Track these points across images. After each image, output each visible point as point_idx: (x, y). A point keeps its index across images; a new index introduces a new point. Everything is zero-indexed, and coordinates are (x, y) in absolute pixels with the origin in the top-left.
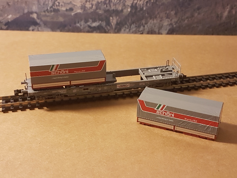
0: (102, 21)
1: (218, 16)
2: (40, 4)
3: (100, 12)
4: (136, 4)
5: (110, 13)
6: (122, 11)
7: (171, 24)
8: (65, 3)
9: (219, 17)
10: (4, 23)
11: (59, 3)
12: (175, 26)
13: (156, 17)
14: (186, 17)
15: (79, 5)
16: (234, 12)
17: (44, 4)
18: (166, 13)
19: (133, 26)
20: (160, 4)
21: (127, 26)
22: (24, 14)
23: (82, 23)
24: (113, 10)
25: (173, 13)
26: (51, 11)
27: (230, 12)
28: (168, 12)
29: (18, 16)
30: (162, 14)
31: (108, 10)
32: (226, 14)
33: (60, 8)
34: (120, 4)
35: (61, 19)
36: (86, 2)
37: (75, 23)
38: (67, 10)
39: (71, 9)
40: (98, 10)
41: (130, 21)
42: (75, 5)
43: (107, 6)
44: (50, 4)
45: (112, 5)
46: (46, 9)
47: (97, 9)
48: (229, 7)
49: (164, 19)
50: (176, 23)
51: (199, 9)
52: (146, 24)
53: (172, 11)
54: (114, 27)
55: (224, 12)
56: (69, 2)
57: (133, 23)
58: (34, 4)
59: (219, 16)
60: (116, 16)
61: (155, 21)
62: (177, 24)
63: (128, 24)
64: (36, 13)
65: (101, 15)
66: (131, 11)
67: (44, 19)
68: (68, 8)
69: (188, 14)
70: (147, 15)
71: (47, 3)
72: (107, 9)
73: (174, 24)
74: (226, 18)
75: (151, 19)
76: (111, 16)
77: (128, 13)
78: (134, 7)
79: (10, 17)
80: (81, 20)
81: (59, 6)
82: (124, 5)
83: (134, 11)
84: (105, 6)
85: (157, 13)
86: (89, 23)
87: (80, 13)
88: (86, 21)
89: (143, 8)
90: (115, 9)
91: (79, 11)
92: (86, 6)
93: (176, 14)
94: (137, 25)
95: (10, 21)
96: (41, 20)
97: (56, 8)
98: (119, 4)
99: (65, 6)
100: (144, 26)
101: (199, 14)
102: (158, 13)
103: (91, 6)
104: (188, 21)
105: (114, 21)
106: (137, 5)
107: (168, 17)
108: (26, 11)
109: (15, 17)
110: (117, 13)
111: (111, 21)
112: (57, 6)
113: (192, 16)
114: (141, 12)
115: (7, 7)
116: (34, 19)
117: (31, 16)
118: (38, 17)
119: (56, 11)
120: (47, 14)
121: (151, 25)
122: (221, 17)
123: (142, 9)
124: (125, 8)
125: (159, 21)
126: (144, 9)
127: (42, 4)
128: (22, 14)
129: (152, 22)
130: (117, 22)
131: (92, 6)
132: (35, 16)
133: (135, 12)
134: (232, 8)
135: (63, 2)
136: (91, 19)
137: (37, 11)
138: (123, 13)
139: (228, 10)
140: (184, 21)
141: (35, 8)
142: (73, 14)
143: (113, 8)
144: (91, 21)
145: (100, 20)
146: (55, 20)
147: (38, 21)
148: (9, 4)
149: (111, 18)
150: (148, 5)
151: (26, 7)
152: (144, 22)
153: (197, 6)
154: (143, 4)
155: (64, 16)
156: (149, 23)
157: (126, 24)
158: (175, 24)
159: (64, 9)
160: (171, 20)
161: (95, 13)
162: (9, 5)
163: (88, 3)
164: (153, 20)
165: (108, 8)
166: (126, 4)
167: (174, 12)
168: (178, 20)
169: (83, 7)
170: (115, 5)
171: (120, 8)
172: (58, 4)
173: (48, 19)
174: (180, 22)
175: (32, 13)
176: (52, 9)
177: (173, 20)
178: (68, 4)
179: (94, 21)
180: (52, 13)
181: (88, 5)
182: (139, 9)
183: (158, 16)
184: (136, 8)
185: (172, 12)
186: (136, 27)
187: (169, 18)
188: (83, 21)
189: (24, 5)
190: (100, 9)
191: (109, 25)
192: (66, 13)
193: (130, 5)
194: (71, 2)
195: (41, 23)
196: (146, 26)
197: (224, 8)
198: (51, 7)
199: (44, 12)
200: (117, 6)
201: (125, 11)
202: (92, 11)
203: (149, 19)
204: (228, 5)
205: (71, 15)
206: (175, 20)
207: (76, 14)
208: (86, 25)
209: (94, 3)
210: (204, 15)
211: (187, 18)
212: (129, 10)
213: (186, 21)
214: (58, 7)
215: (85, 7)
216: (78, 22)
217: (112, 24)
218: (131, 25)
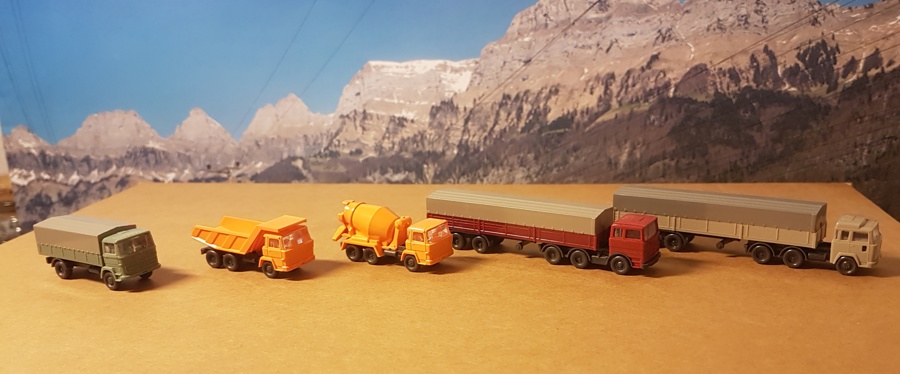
0: (410, 171)
1: (610, 163)
2: (308, 144)
3: (407, 156)
4: (467, 141)
5: (423, 157)
6: (443, 153)
7: (529, 176)
8: (348, 142)
9: (612, 164)
10: (249, 176)
11: (339, 141)
12: (535, 180)
13: (502, 165)
14: (553, 163)
15: (371, 144)
16: (638, 156)
17: (314, 144)
18: (519, 157)
19: (462, 180)
20: (508, 140)
21: (452, 180)
22: (282, 161)
23: (377, 175)
24: (429, 152)
25: (531, 156)
26: (326, 156)
27: (631, 154)
28: (522, 155)
29: (272, 164)
30: (513, 159)
31: (420, 152)
32: (624, 158)
33: (340, 150)
34: (439, 143)
35: (342, 169)
36: (384, 138)
37: (365, 176)
38: (351, 153)
39: (359, 152)
40: (403, 153)
41: (457, 171)
42: (364, 145)
43: (418, 146)
44: (325, 144)
45: (426, 143)
46: (317, 152)
47: (401, 150)
48: (628, 145)
49: (516, 166)
50: (538, 174)
51: (575, 149)
52: (485, 176)
53: (529, 152)
54: (430, 181)
55: (621, 155)
56: (355, 139)
57: (463, 174)
58: (299, 143)
59: (613, 162)
60: (434, 162)
61: (501, 171)
62: (539, 177)
63: (454, 175)
64: (301, 158)
65: (408, 160)
66: (458, 154)
67: (313, 168)
68: (354, 150)
69: (558, 159)
70: (485, 160)
71: (319, 141)
72: (418, 149)
73: (533, 176)
74: (624, 165)
75: (493, 166)
76: (425, 162)
77: (453, 157)
78: (462, 146)
79: (259, 166)
80: (375, 171)
81: (339, 146)
82: (447, 143)
83: (463, 154)
84: (415, 145)
85: (503, 156)
86: (388, 176)
87: (373, 158)
88: (384, 172)
89: (479, 148)
90: (431, 150)
91: (372, 154)
92: (384, 145)
93: (536, 158)
94: (470, 178)
95: (259, 172)
96: (310, 171)
97: (333, 149)
98: (438, 141)
99: (348, 147)
100: (482, 181)
101: (577, 158)
102: (506, 158)
103: (391, 145)
104: (558, 171)
105: (430, 171)
106: (469, 143)
107: (522, 164)
108: (285, 156)
109: (267, 165)
110: (435, 157)
111: (425, 171)
112: (335, 146)
113: (565, 162)
114: (477, 155)
115: (255, 148)
116: (297, 168)
117: (293, 163)
118: (304, 166)
119: (334, 155)
120: (320, 160)
121: (494, 178)
122: (616, 164)
123: (477, 150)
124: (448, 149)
125: (507, 171)
126: (482, 149)
127: (311, 143)
128: (278, 161)
129: (496, 173)
130: (435, 174)
131: (394, 144)
132: (299, 164)
133: (466, 156)
134: (634, 148)
135: (346, 140)
136: (392, 168)
137: (304, 156)
138: (446, 158)
139: (627, 150)
140: (552, 170)
141: (299, 151)
142: (361, 160)
143: (428, 148)
144: (391, 170)
145: (405, 170)
146: (331, 170)
147: (305, 172)
148: (260, 143)
149: (425, 166)
150: (488, 142)
151: (286, 149)
152: (481, 172)
153: (572, 144)
154: (479, 142)
155: (346, 163)
156: (490, 175)
157: (450, 175)
158: (536, 177)
159: (347, 151)
160: (529, 169)
161: (398, 157)
162: (258, 145)
163: (386, 141)
164: (498, 170)
165: (420, 148)
166: (450, 142)
167: (533, 155)
168: (541, 169)
169: (379, 148)
170: (431, 143)
171: (440, 149)
172: (337, 143)
173: (321, 169)
174: (544, 173)
175: (295, 158)
176: (327, 152)
177: (532, 170)
178: (354, 142)
179: (397, 171)
180: (328, 159)
181: (387, 144)
182: (472, 151)
183: (505, 162)
184: (467, 148)
185: (529, 155)
186: (468, 181)
187: (525, 166)
188: (378, 171)
189: (282, 145)
190: (406, 151)
191: (422, 179)
192: (349, 157)
193: (457, 143)
194: (358, 140)
195: (309, 176)
196: (485, 180)
197: (619, 146)
198: (326, 149)
199: (315, 156)
200: (435, 145)
201: (448, 153)
202: (393, 153)
203: (489, 167)
204: (626, 142)
205: (358, 161)
206: (535, 169)
207: (366, 160)
208: (383, 178)
209: (397, 140)
210: (585, 160)
211: (557, 165)
212: (455, 152)
213: (555, 172)
214: (338, 149)
215: (382, 147)
216: (370, 174)
217: (427, 176)
218: (459, 178)
